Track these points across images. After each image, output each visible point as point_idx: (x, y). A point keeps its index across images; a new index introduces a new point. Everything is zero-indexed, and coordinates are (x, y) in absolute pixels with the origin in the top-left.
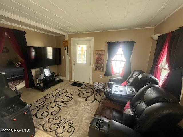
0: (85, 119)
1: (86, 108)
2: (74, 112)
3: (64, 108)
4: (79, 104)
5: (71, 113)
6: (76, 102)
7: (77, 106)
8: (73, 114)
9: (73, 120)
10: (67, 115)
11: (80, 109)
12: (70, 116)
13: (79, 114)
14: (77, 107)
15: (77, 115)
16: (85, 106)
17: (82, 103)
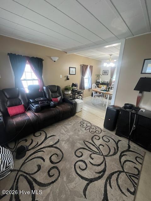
0: (71, 125)
1: (66, 131)
2: (78, 132)
3: (87, 140)
4: (70, 139)
5: (81, 132)
6: (73, 144)
7: (73, 138)
8: (79, 131)
9: (80, 127)
10: (85, 132)
11: (71, 133)
12: (81, 130)
13: (74, 129)
14: (73, 136)
15: (76, 129)
16: (65, 134)
17: (66, 139)
